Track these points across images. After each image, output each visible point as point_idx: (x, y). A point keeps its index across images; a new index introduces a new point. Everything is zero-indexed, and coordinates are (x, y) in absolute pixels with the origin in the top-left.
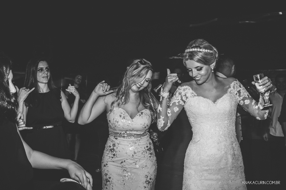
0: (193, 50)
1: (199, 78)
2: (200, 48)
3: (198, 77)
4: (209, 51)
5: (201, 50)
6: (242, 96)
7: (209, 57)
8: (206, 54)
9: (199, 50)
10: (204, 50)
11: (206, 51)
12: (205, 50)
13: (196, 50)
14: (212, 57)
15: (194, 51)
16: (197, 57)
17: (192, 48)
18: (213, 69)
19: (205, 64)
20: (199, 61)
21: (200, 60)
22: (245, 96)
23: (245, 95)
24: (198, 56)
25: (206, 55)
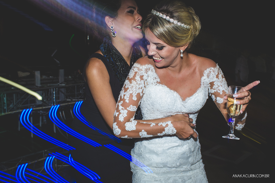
0: (161, 15)
2: (172, 17)
4: (183, 25)
5: (172, 20)
7: (179, 34)
8: (176, 28)
10: (176, 22)
11: (179, 24)
12: (178, 22)
13: (164, 16)
14: (185, 35)
15: (161, 19)
16: (161, 30)
18: (182, 51)
19: (169, 43)
20: (161, 36)
21: (164, 35)
24: (163, 28)
25: (176, 30)
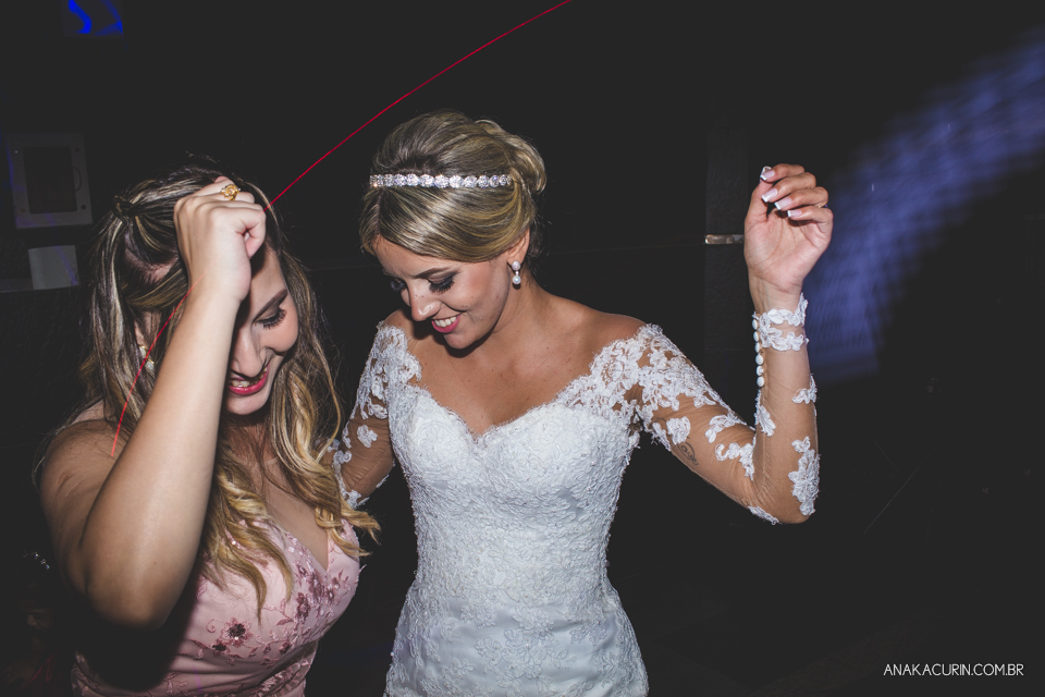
0: (401, 180)
1: (448, 322)
2: (437, 170)
3: (444, 319)
4: (482, 180)
6: (648, 403)
7: (482, 215)
9: (428, 181)
12: (464, 177)
13: (414, 180)
14: (504, 210)
15: (405, 191)
17: (394, 171)
18: (516, 265)
19: (465, 256)
20: (429, 244)
21: (437, 239)
22: (665, 404)
23: (664, 398)
24: (424, 214)
25: (466, 204)
